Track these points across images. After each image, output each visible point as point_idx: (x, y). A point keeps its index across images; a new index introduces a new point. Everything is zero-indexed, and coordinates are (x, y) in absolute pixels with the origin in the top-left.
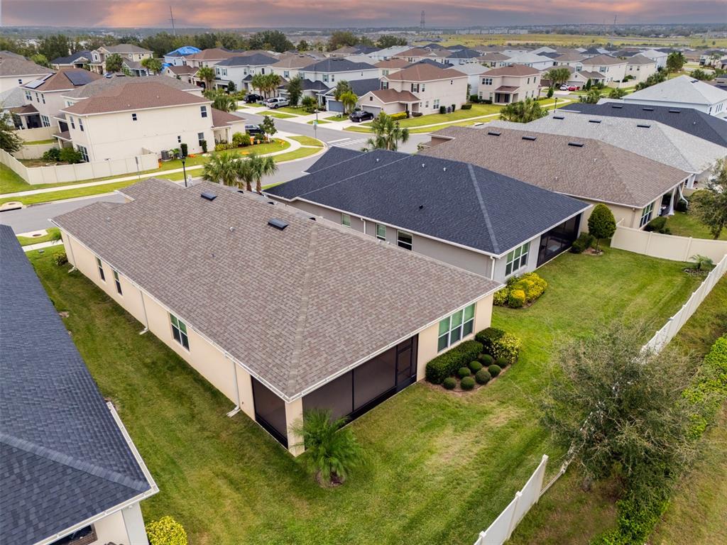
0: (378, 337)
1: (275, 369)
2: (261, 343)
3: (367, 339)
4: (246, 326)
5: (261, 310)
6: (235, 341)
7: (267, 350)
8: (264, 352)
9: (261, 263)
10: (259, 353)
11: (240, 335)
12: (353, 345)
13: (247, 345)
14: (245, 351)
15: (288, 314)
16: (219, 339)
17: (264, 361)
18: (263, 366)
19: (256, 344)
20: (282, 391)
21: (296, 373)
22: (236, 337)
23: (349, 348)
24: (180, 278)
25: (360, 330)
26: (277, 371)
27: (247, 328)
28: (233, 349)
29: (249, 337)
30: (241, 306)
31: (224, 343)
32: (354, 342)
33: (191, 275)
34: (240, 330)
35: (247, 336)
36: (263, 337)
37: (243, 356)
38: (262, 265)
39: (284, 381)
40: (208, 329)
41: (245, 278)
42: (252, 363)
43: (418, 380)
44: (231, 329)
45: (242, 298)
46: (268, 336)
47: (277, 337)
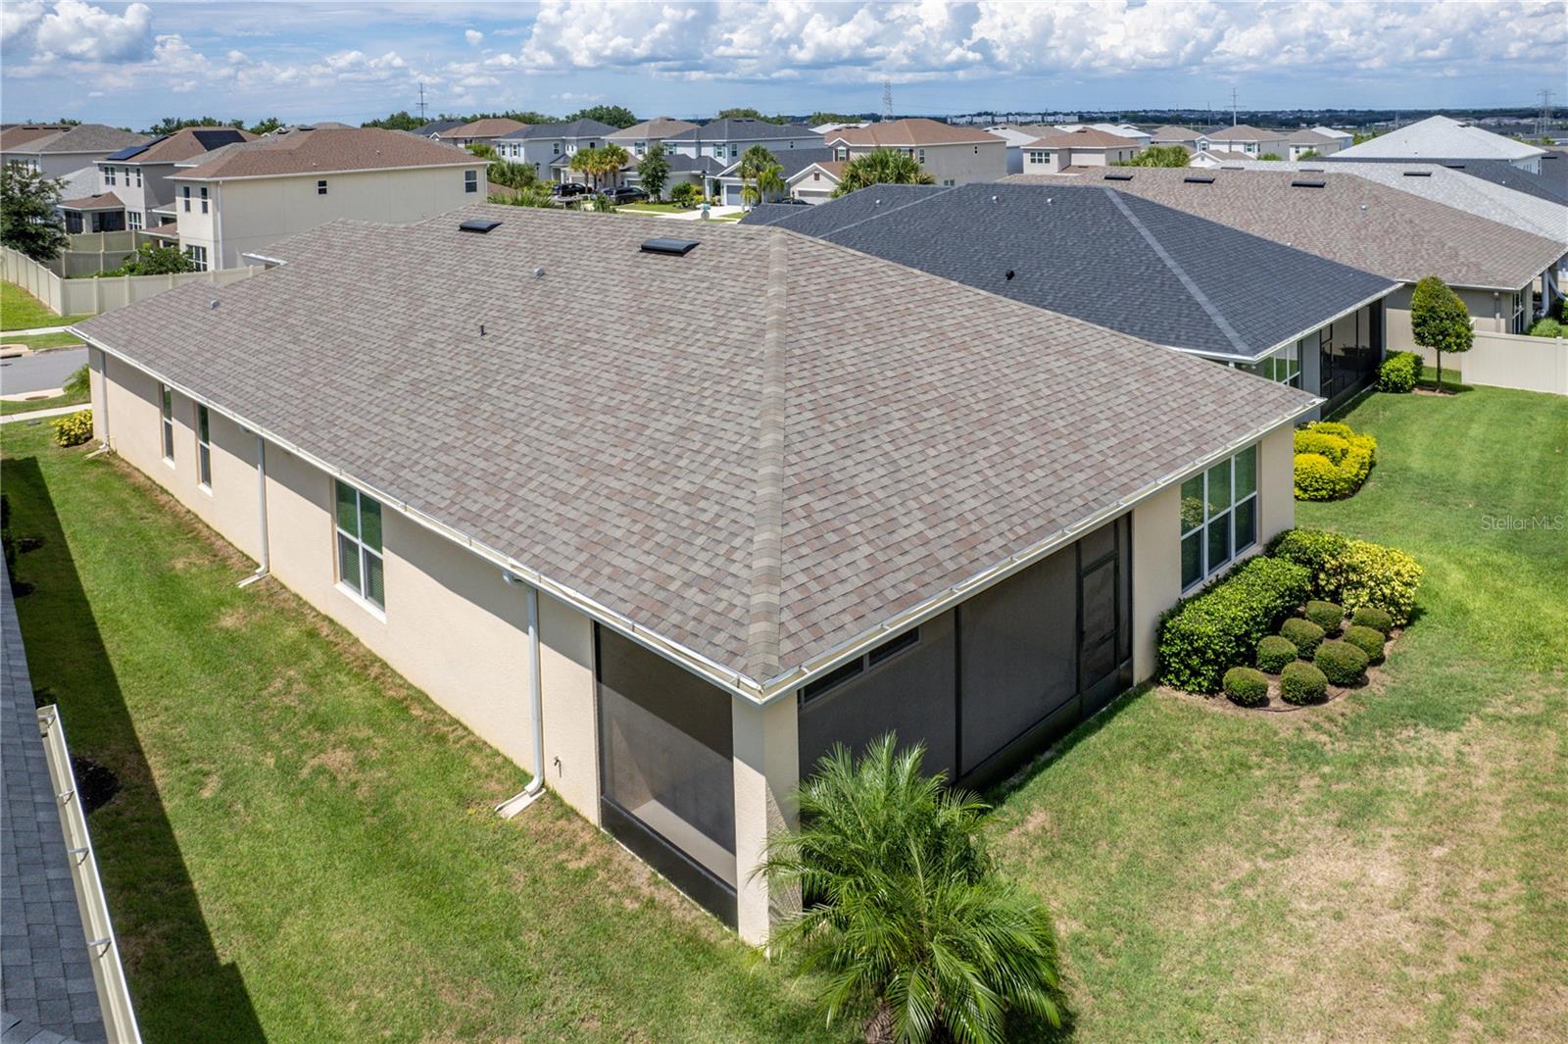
0: (1025, 504)
1: (691, 593)
2: (635, 521)
3: (990, 507)
4: (583, 481)
5: (631, 435)
6: (543, 526)
7: (658, 538)
8: (647, 546)
9: (625, 328)
10: (631, 552)
11: (562, 509)
12: (952, 525)
13: (587, 533)
14: (579, 550)
15: (721, 434)
16: (490, 527)
17: (648, 574)
18: (646, 588)
19: (617, 526)
20: (727, 664)
21: (775, 600)
22: (547, 516)
23: (939, 531)
24: (381, 395)
25: (962, 484)
26: (700, 598)
27: (584, 488)
28: (538, 549)
29: (592, 509)
30: (563, 435)
31: (508, 535)
32: (952, 514)
33: (414, 383)
34: (561, 497)
35: (585, 508)
36: (639, 504)
37: (571, 566)
38: (628, 332)
39: (732, 630)
40: (453, 503)
41: (575, 367)
42: (606, 584)
44: (531, 497)
45: (564, 416)
46: (659, 501)
47: (688, 499)
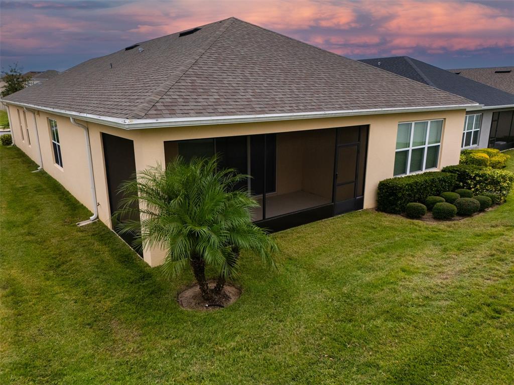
6: (90, 102)
17: (115, 103)
18: (111, 106)
20: (122, 117)
26: (128, 104)
37: (90, 108)
39: (132, 108)
40: (67, 104)
42: (98, 109)
43: (365, 207)
